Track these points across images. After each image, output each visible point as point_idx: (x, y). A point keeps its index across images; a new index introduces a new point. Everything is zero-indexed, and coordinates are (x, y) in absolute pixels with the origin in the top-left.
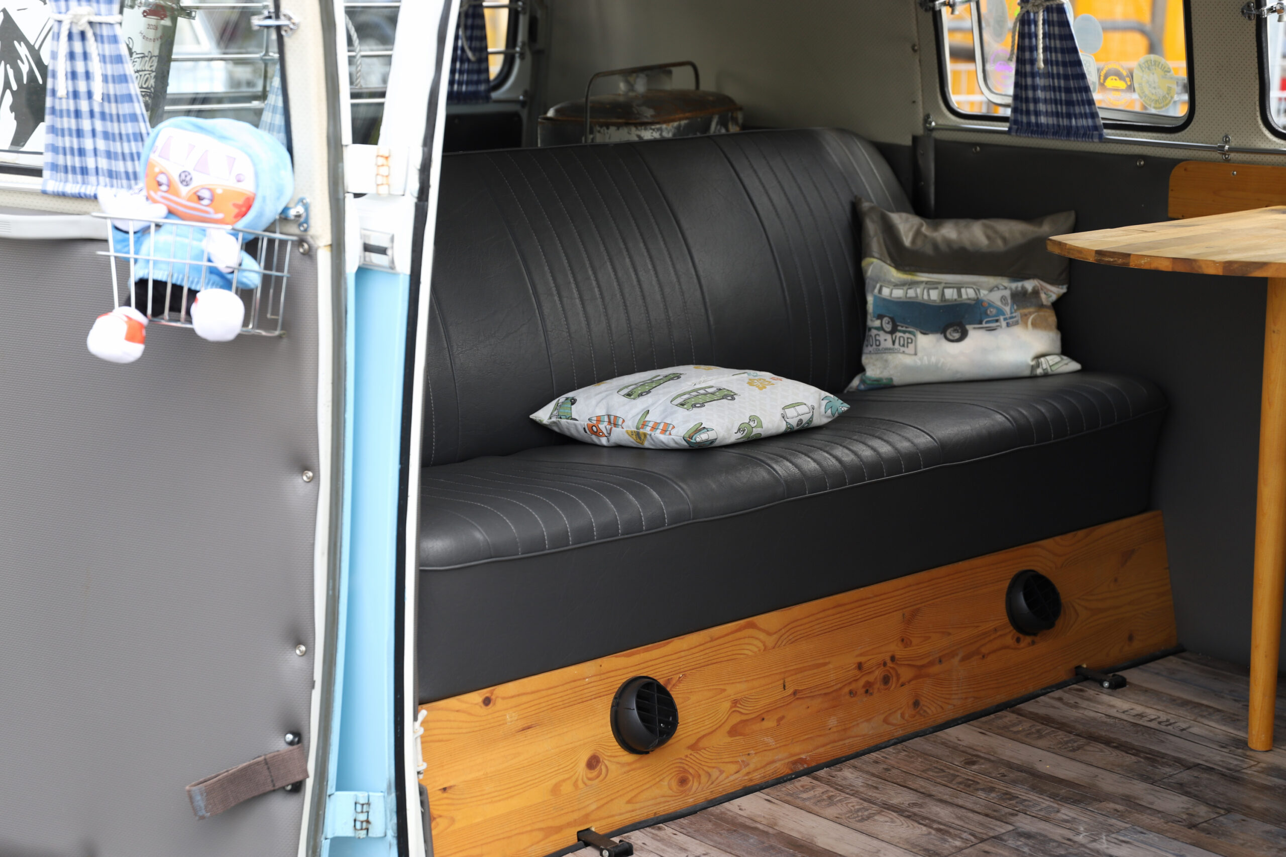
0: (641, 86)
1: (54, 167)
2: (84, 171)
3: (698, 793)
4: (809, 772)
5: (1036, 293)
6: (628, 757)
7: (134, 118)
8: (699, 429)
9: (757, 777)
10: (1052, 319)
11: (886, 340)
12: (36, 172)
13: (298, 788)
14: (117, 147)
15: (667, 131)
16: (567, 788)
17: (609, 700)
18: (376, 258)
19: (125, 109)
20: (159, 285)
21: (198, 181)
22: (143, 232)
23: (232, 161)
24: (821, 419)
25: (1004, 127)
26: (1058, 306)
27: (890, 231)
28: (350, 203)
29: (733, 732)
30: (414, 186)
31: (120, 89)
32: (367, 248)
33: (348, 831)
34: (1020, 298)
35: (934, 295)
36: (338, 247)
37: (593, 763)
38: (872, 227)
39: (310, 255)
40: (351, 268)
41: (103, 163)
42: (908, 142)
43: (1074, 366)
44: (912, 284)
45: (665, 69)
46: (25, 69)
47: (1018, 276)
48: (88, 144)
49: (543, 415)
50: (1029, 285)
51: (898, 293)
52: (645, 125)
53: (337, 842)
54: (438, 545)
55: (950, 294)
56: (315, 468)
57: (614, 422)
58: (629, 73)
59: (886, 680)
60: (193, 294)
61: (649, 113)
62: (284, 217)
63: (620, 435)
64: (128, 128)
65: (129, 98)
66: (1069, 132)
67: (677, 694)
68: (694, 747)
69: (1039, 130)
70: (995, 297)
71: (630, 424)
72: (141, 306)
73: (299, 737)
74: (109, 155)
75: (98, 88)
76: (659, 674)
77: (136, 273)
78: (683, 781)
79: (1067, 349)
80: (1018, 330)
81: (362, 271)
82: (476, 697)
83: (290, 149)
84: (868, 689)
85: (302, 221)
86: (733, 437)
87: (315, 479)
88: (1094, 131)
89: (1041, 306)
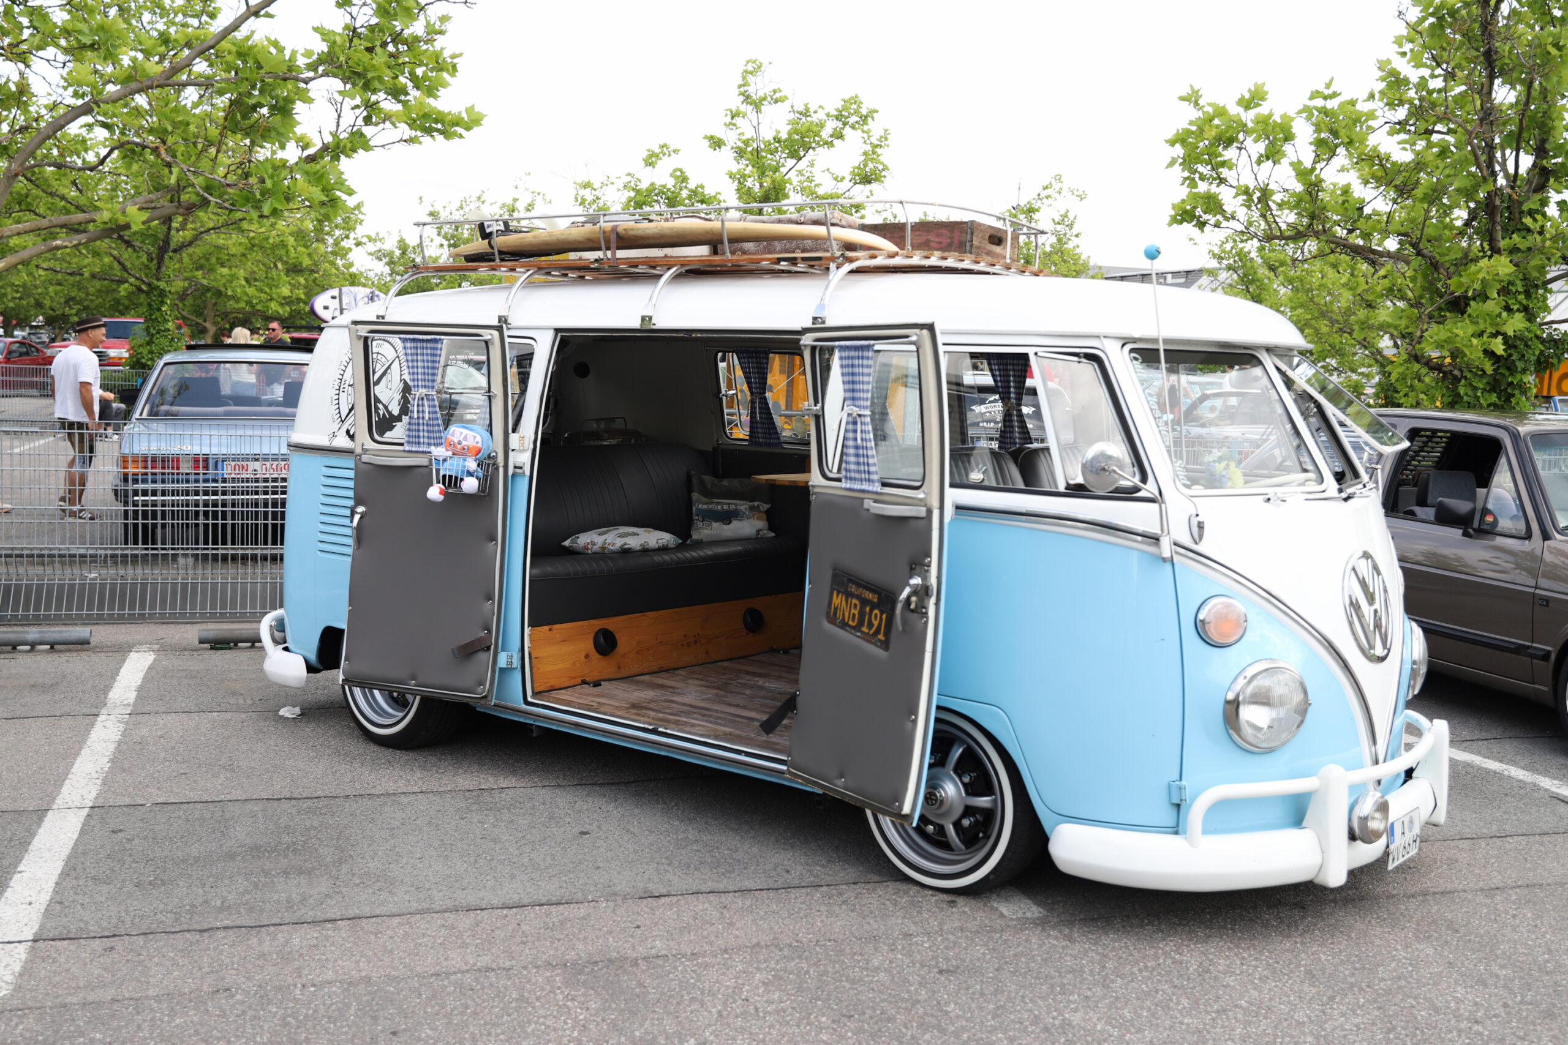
0: (603, 425)
1: (408, 442)
2: (419, 443)
3: (625, 673)
4: (666, 671)
5: (758, 506)
6: (599, 656)
7: (438, 425)
8: (625, 544)
9: (646, 671)
10: (765, 517)
11: (700, 524)
12: (402, 444)
13: (489, 648)
14: (431, 435)
15: (614, 442)
16: (578, 664)
17: (592, 635)
18: (518, 471)
19: (435, 422)
20: (450, 477)
21: (464, 443)
22: (445, 460)
23: (475, 437)
24: (672, 546)
25: (746, 443)
26: (767, 512)
27: (702, 482)
28: (511, 453)
29: (637, 653)
30: (532, 446)
31: (434, 416)
32: (515, 467)
33: (504, 666)
34: (752, 508)
35: (719, 507)
36: (506, 467)
37: (587, 656)
38: (695, 480)
39: (497, 469)
40: (510, 473)
41: (426, 440)
42: (711, 449)
43: (773, 534)
44: (712, 503)
45: (612, 420)
46: (381, 413)
47: (751, 501)
48: (421, 434)
49: (567, 543)
50: (756, 504)
51: (705, 507)
52: (605, 440)
53: (501, 669)
54: (535, 571)
55: (725, 507)
56: (496, 540)
57: (594, 544)
58: (597, 420)
59: (695, 642)
60: (462, 480)
61: (606, 435)
62: (489, 457)
63: (596, 548)
64: (436, 428)
65: (437, 419)
66: (770, 445)
67: (617, 636)
68: (623, 656)
69: (759, 444)
70: (743, 508)
71: (600, 544)
72: (444, 484)
73: (490, 631)
74: (428, 438)
75: (427, 416)
76: (611, 628)
77: (442, 473)
78: (619, 668)
79: (771, 528)
80: (751, 520)
81: (513, 475)
82: (546, 628)
83: (491, 434)
84: (688, 645)
85: (494, 458)
86: (638, 548)
87: (497, 544)
88: (780, 444)
89: (760, 512)
